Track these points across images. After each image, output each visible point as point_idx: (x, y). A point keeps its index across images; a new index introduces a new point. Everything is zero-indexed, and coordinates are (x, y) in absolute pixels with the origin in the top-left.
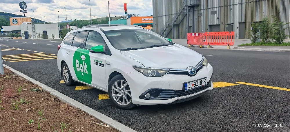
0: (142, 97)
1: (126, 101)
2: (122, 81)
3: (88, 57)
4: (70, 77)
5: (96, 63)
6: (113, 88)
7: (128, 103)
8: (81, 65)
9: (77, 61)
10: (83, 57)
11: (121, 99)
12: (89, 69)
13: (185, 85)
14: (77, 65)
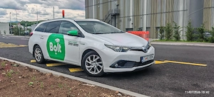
0: (113, 66)
1: (96, 71)
2: (94, 56)
3: (62, 39)
4: (43, 56)
5: (70, 44)
6: (87, 61)
7: (99, 72)
8: (55, 46)
9: (51, 43)
10: (58, 40)
11: (93, 70)
12: (63, 49)
13: (142, 58)
14: (51, 47)
